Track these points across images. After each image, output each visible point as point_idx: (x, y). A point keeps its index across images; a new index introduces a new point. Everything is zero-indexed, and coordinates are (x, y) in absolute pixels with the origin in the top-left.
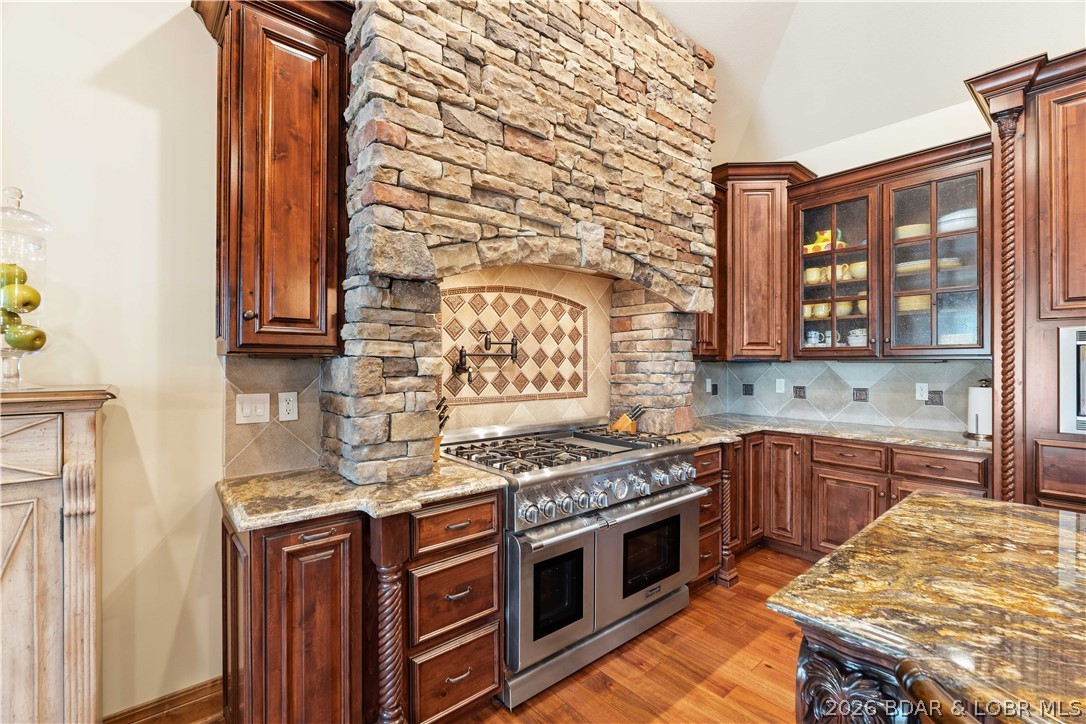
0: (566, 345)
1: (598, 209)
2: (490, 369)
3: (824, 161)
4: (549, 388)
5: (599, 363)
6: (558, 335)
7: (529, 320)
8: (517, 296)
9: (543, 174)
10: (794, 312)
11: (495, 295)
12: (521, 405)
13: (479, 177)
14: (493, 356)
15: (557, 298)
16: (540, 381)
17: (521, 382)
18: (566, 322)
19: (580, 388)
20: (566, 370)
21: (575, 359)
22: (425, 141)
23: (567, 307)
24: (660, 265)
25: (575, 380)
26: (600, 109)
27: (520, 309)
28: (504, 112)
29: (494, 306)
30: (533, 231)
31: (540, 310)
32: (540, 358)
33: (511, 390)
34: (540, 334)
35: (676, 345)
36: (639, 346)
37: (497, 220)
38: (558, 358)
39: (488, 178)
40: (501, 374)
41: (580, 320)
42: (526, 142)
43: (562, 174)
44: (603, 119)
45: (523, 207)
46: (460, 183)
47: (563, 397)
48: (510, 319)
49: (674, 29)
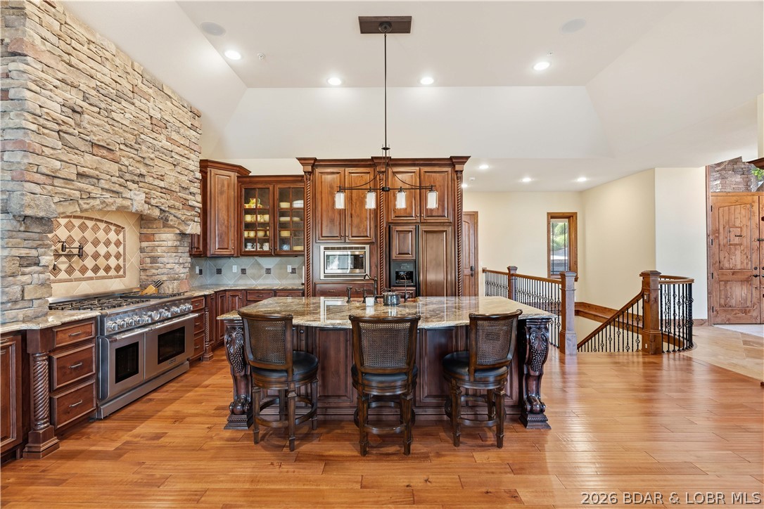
0: (113, 249)
1: (141, 184)
2: (63, 263)
4: (102, 273)
5: (133, 259)
6: (107, 243)
7: (89, 234)
8: (81, 221)
9: (114, 168)
10: (240, 234)
11: (67, 220)
12: (84, 283)
13: (81, 170)
14: (65, 255)
15: (106, 222)
16: (96, 269)
17: (83, 270)
18: (113, 236)
19: (121, 273)
20: (113, 262)
21: (118, 256)
22: (52, 151)
23: (113, 228)
24: (173, 211)
25: (118, 268)
26: (142, 136)
27: (83, 228)
28: (94, 139)
29: (66, 226)
30: (108, 195)
31: (96, 229)
32: (96, 256)
33: (77, 274)
34: (96, 243)
35: (181, 249)
36: (159, 249)
37: (89, 190)
38: (107, 256)
39: (85, 169)
40: (70, 266)
41: (121, 235)
42: (105, 153)
43: (123, 168)
44: (144, 141)
45: (103, 184)
46: (71, 172)
47: (111, 277)
48: (77, 234)
49: (181, 99)
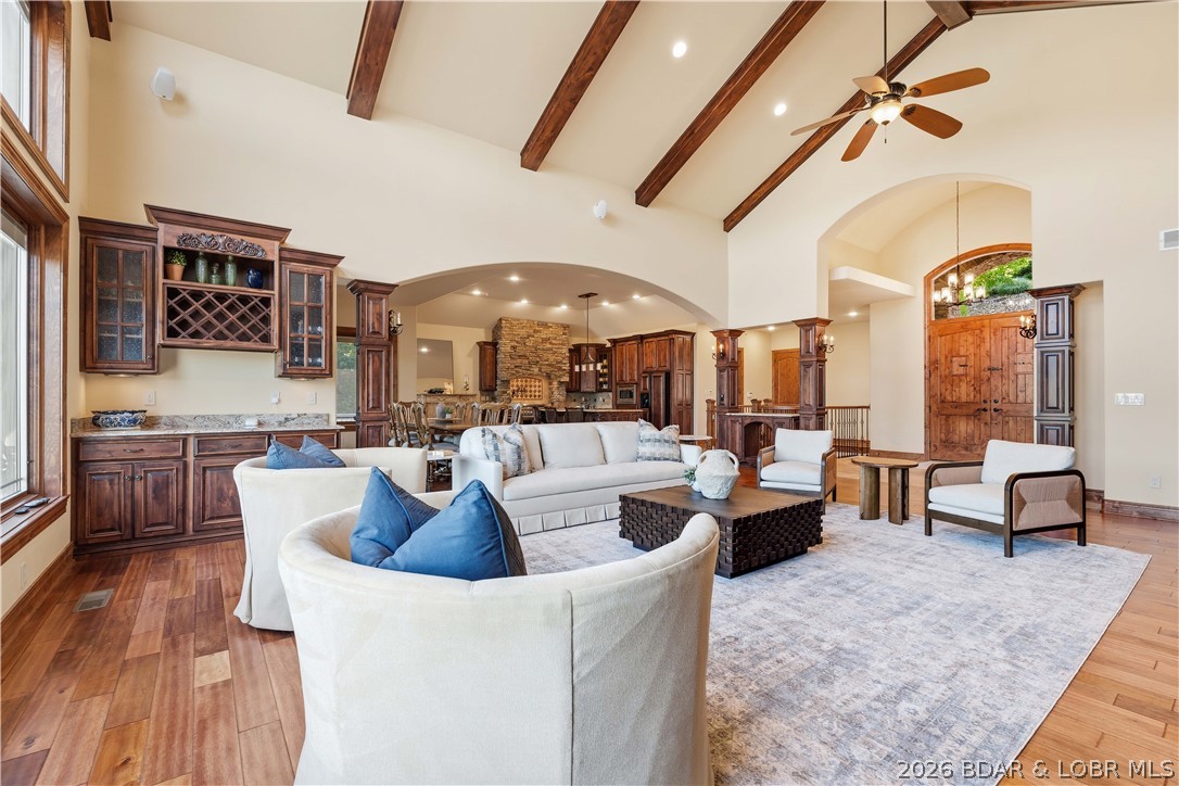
0: (537, 389)
3: (604, 340)
4: (533, 397)
5: (546, 393)
6: (535, 387)
7: (528, 384)
8: (525, 379)
10: (597, 380)
14: (520, 391)
15: (534, 379)
16: (531, 396)
18: (537, 384)
19: (541, 398)
20: (537, 394)
21: (539, 391)
23: (537, 380)
25: (539, 396)
29: (521, 381)
32: (531, 391)
33: (524, 398)
34: (531, 386)
36: (554, 389)
38: (535, 391)
40: (522, 395)
41: (541, 383)
48: (524, 384)
49: (557, 324)
